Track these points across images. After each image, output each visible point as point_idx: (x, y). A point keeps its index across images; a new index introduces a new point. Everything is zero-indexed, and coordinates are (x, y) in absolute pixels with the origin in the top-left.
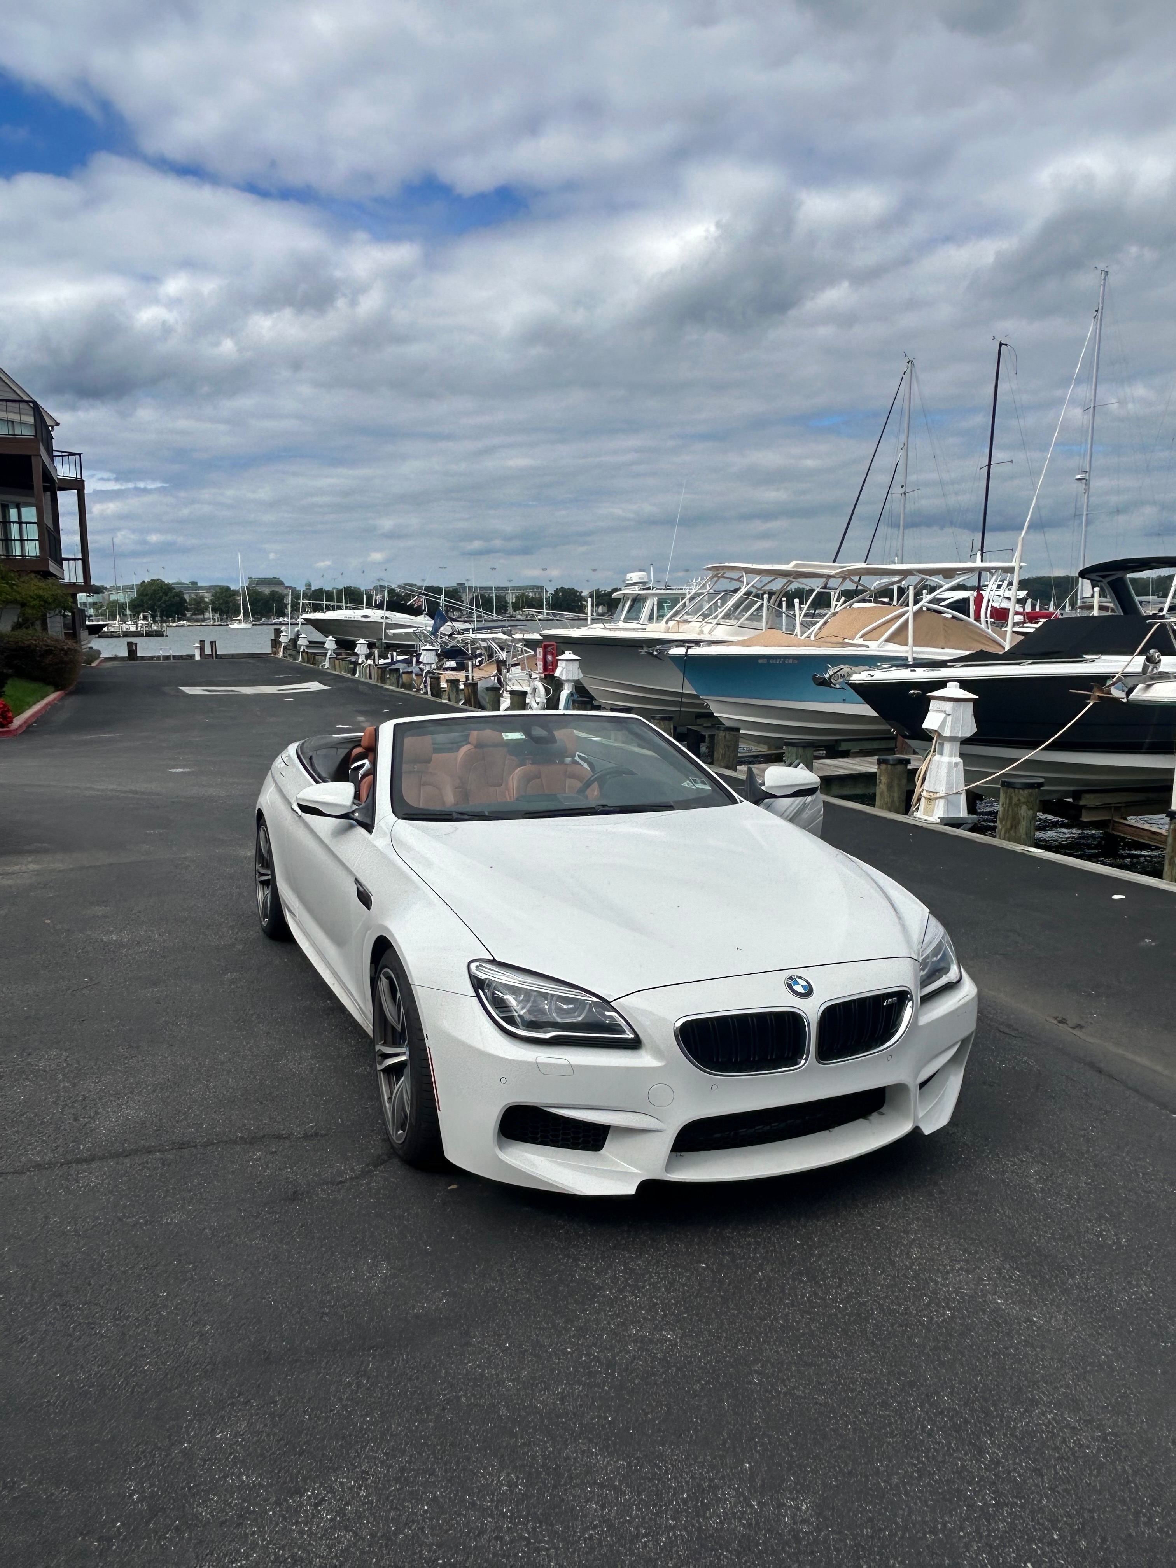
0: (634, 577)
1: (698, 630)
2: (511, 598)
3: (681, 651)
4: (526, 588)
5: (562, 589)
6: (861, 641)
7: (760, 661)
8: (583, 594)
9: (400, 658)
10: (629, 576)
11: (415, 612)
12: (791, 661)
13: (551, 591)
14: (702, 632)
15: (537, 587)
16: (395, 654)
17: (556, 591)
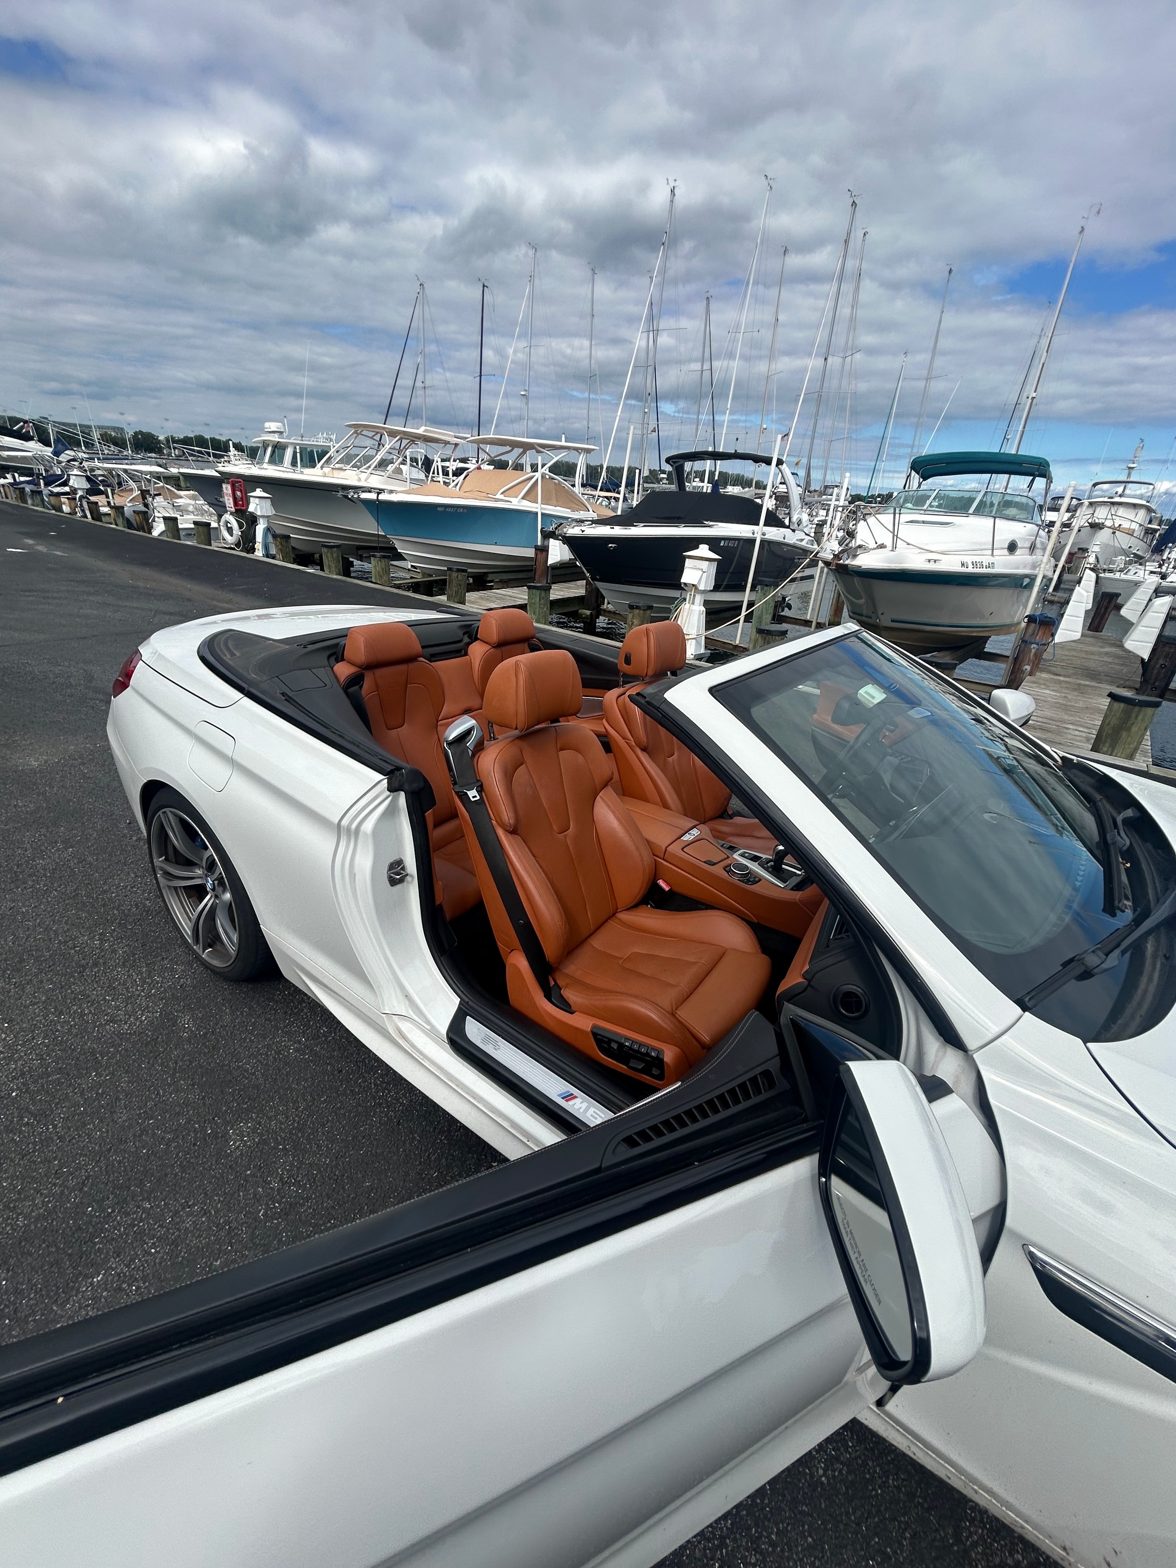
0: (273, 426)
1: (356, 478)
2: (96, 435)
3: (372, 496)
4: (108, 428)
5: (141, 432)
6: (502, 497)
7: (439, 509)
8: (159, 438)
9: (22, 479)
10: (267, 425)
11: (27, 438)
12: (462, 510)
13: (131, 433)
14: (359, 480)
15: (118, 428)
16: (16, 475)
17: (136, 433)
